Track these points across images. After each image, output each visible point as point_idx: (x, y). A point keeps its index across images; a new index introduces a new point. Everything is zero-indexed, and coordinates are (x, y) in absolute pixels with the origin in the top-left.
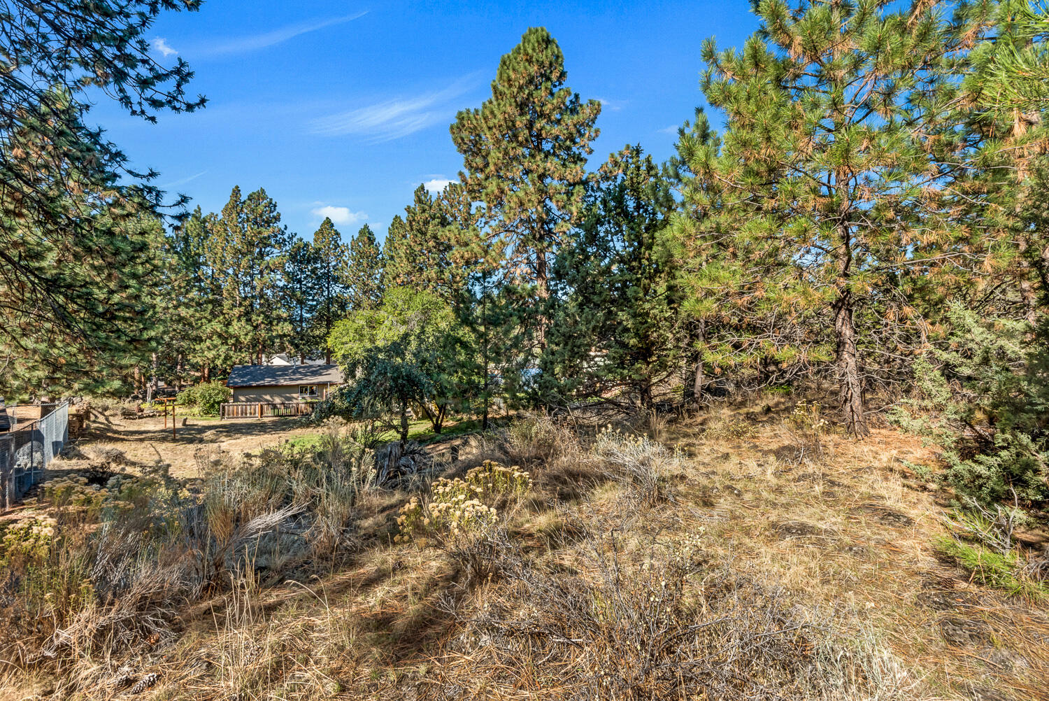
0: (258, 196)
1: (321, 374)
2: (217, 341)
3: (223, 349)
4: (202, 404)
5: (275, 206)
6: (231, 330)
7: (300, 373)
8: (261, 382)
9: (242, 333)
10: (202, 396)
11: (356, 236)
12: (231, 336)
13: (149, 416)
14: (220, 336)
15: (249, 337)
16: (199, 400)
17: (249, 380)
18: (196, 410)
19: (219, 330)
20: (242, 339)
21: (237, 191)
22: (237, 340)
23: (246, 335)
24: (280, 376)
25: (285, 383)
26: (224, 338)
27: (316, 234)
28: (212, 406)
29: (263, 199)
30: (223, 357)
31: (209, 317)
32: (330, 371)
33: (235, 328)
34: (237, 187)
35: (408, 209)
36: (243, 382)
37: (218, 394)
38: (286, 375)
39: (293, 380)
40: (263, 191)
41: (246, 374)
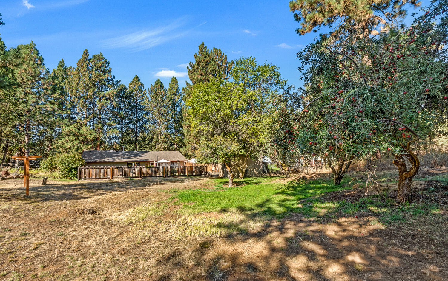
0: (99, 57)
1: (140, 156)
2: (72, 137)
3: (76, 142)
4: (62, 169)
5: (108, 64)
6: (81, 131)
7: (127, 155)
8: (103, 160)
9: (88, 133)
10: (63, 163)
11: (154, 84)
12: (81, 135)
13: (13, 178)
14: (74, 135)
15: (93, 136)
16: (59, 166)
17: (94, 159)
18: (57, 174)
19: (74, 131)
20: (88, 137)
21: (86, 53)
22: (85, 137)
23: (91, 134)
24: (115, 156)
25: (119, 160)
26: (77, 136)
27: (130, 84)
28: (71, 171)
29: (102, 59)
30: (76, 147)
31: (68, 123)
32: (145, 154)
33: (84, 130)
34: (86, 50)
35: (196, 56)
36: (90, 159)
37: (75, 161)
38: (119, 156)
39: (124, 159)
40: (102, 55)
41: (92, 155)
